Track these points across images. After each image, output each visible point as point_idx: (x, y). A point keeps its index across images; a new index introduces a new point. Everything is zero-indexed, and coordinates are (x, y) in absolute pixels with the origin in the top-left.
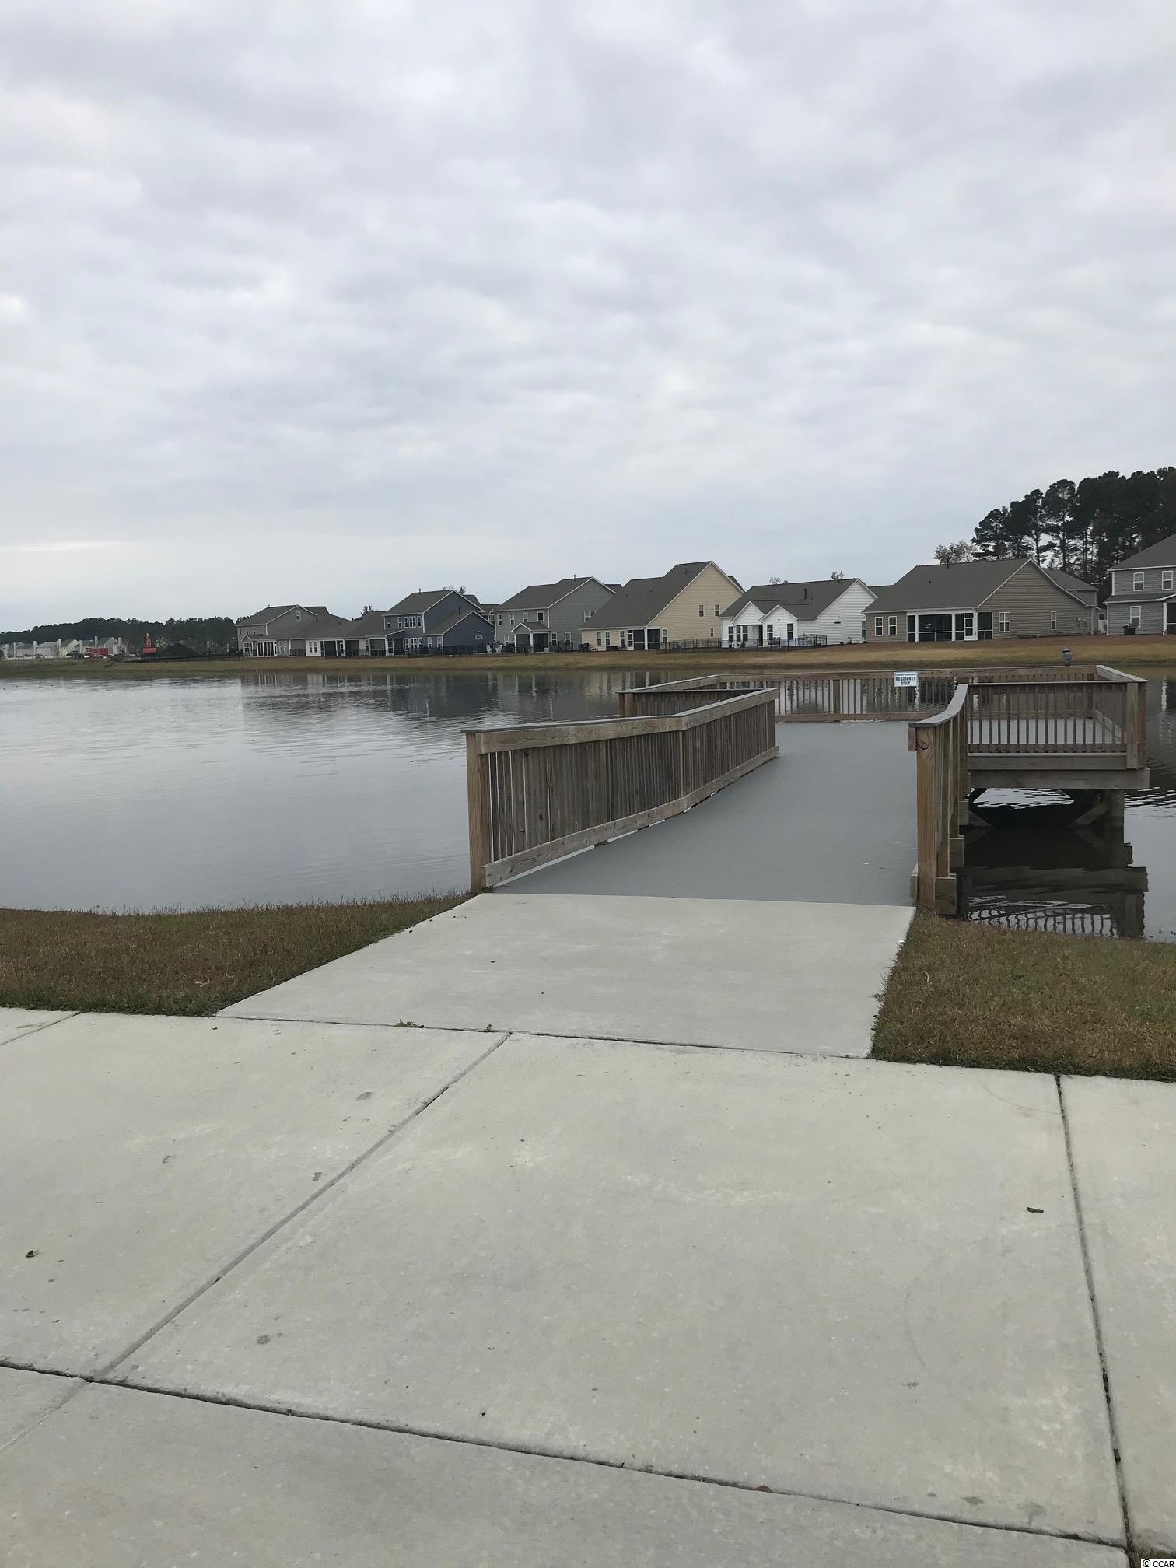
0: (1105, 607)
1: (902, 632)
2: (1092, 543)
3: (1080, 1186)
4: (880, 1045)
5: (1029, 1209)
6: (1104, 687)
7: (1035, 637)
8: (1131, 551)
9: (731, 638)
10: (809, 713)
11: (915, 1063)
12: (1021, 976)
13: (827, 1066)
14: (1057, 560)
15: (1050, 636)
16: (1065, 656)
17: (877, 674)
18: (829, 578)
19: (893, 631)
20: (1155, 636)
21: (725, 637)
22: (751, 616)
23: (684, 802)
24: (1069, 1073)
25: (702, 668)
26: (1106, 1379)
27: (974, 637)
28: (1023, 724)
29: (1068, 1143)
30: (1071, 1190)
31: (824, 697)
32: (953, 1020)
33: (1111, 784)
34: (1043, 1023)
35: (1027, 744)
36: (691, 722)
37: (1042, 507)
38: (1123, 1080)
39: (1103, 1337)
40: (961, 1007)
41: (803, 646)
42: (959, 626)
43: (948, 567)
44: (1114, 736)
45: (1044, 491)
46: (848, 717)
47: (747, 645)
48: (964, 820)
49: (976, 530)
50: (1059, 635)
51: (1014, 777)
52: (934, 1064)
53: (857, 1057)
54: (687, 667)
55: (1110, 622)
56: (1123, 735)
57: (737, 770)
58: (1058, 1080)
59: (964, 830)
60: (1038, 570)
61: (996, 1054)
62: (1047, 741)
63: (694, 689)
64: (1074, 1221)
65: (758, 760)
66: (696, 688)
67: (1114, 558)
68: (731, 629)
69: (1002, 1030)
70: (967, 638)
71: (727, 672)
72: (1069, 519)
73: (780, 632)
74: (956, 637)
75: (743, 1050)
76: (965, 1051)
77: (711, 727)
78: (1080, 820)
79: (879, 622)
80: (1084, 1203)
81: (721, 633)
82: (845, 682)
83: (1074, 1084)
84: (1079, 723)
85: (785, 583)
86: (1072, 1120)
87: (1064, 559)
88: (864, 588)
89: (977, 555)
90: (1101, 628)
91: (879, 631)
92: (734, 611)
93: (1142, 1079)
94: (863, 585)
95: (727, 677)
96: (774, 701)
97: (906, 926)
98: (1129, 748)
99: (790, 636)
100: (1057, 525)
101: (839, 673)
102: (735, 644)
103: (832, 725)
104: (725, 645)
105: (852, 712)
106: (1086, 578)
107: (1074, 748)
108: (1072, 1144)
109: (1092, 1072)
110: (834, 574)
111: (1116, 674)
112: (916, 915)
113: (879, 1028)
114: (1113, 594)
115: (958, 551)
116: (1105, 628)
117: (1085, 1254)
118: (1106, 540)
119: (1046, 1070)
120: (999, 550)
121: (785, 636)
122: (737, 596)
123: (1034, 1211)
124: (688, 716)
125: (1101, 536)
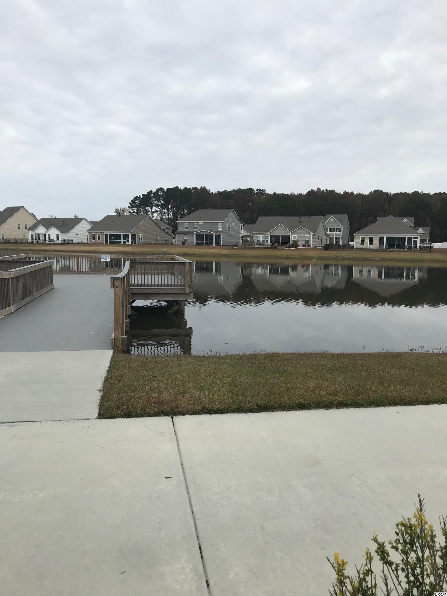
0: (175, 235)
1: (103, 240)
2: (170, 212)
3: (184, 463)
4: (102, 412)
5: (166, 477)
6: (178, 264)
7: (151, 244)
8: (183, 215)
9: (32, 239)
10: (66, 270)
11: (117, 418)
12: (156, 376)
13: (80, 424)
14: (158, 216)
15: (157, 244)
16: (164, 252)
17: (94, 255)
18: (73, 217)
19: (99, 239)
20: (192, 246)
21: (30, 238)
22: (41, 230)
23: (12, 308)
24: (176, 415)
25: (20, 250)
26: (200, 548)
27: (130, 243)
28: (150, 276)
29: (178, 445)
30: (181, 465)
31: (72, 264)
32: (131, 398)
33: (180, 298)
34: (165, 395)
35: (151, 284)
36: (15, 274)
37: (153, 197)
38: (196, 415)
39: (198, 529)
40: (134, 392)
41: (63, 243)
42: (124, 239)
43: (120, 216)
44: (181, 281)
45: (154, 191)
46: (83, 272)
47: (40, 241)
48: (129, 313)
49: (130, 203)
50: (159, 244)
51: (147, 296)
52: (124, 418)
53: (92, 419)
54: (13, 250)
55: (177, 240)
56: (184, 281)
57: (36, 294)
58: (172, 419)
59: (129, 316)
60: (152, 220)
61: (149, 410)
62: (158, 283)
63: (16, 259)
64: (183, 479)
65: (46, 290)
66: (17, 259)
67: (178, 217)
68: (32, 235)
69: (150, 400)
70: (127, 243)
71: (30, 253)
72: (163, 202)
73: (54, 237)
74: (123, 243)
75: (41, 421)
76: (136, 411)
77: (24, 276)
78: (170, 311)
79: (93, 235)
80: (186, 471)
81: (28, 236)
82: (81, 258)
83: (178, 419)
84: (170, 276)
85: (55, 218)
86: (178, 435)
87: (161, 217)
88: (88, 222)
89: (130, 212)
90: (174, 242)
91: (94, 239)
92: (33, 227)
93: (202, 414)
94: (87, 221)
95: (31, 255)
96: (52, 265)
97: (110, 359)
98: (186, 286)
99: (58, 239)
100: (159, 204)
101: (79, 255)
102: (34, 241)
103: (76, 275)
104: (30, 241)
105: (84, 270)
106: (168, 224)
107: (168, 285)
108: (179, 446)
109: (185, 414)
110: (75, 216)
111: (181, 259)
112: (113, 353)
113: (101, 405)
114: (178, 230)
115: (123, 211)
116: (175, 242)
117: (188, 493)
118: (175, 211)
119: (168, 415)
120: (138, 211)
121: (55, 239)
122: (35, 222)
123: (168, 478)
124: (14, 272)
125: (173, 209)
